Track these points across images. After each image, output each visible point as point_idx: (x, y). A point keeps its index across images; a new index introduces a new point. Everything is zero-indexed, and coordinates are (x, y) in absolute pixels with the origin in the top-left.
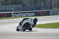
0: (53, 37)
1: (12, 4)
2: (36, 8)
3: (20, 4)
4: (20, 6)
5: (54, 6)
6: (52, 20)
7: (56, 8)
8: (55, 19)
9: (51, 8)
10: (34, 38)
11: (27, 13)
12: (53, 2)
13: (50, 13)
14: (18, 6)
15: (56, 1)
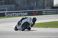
0: (46, 36)
1: (5, 4)
2: (29, 8)
3: (13, 4)
4: (13, 6)
6: (45, 19)
7: (49, 8)
8: (47, 19)
9: (44, 8)
10: (27, 37)
11: (20, 12)
12: (46, 2)
13: (42, 13)
14: (11, 6)
15: (49, 1)
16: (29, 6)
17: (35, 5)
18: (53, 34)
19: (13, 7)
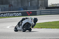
0: (40, 37)
3: (7, 4)
5: (41, 6)
7: (43, 8)
9: (38, 8)
10: (21, 38)
11: (14, 13)
12: (40, 2)
13: (37, 13)
14: (5, 6)
15: (43, 1)
16: (22, 7)
17: (29, 5)
18: (47, 35)
19: (7, 7)
